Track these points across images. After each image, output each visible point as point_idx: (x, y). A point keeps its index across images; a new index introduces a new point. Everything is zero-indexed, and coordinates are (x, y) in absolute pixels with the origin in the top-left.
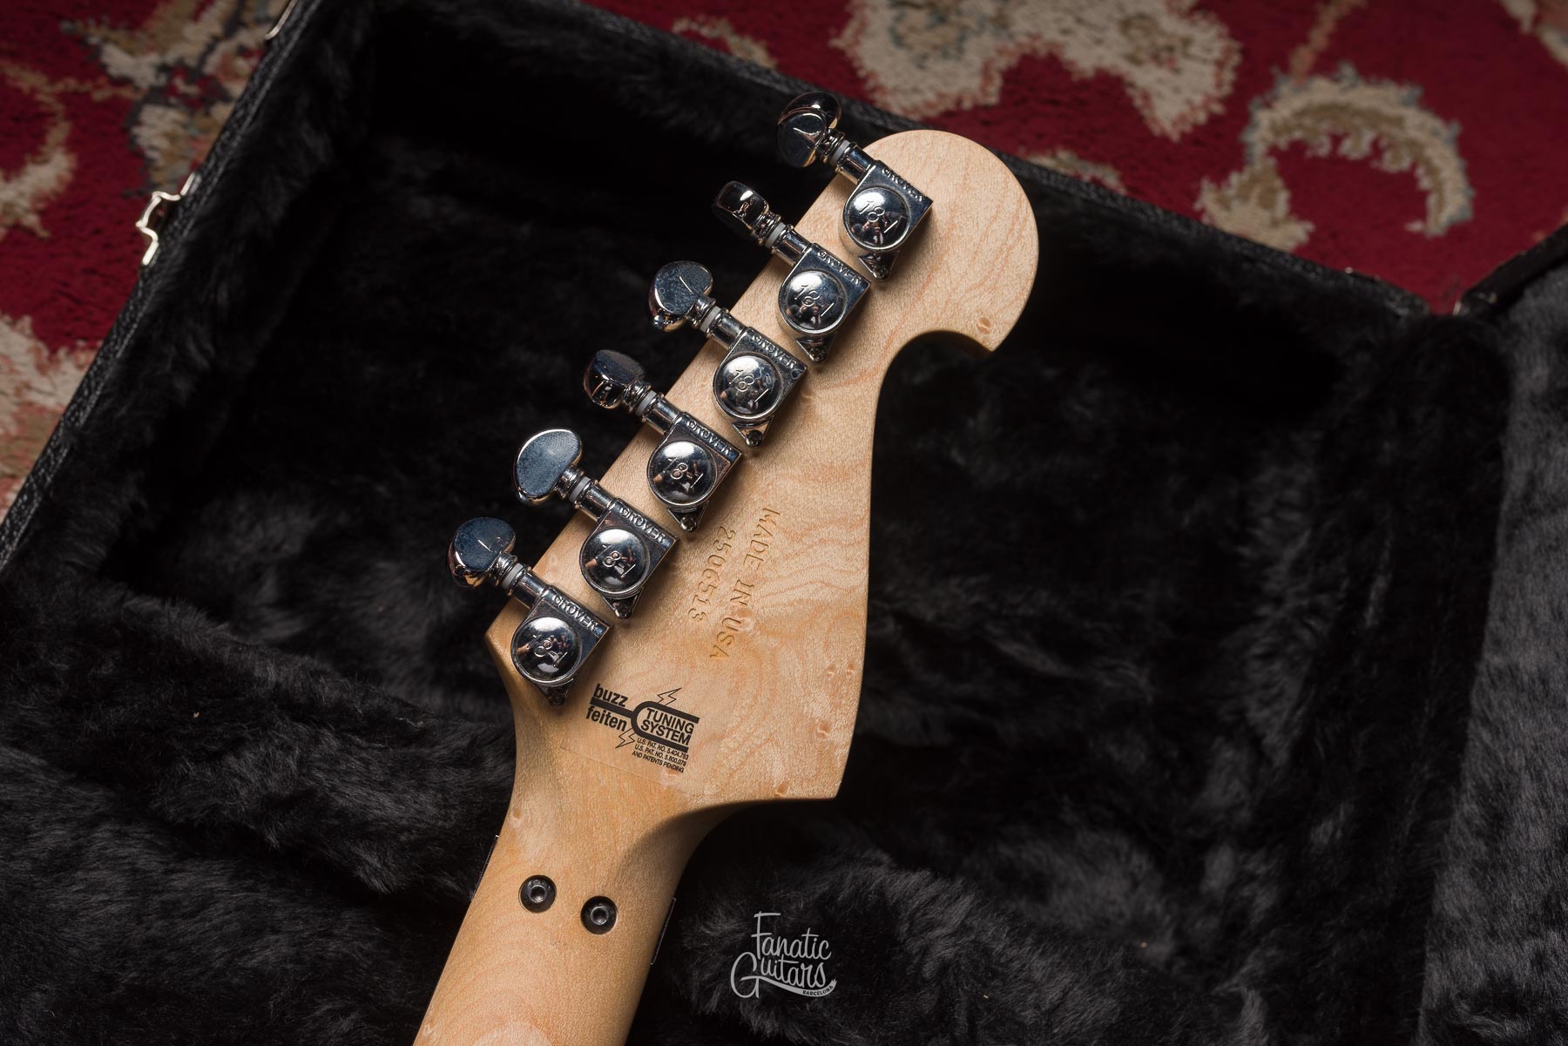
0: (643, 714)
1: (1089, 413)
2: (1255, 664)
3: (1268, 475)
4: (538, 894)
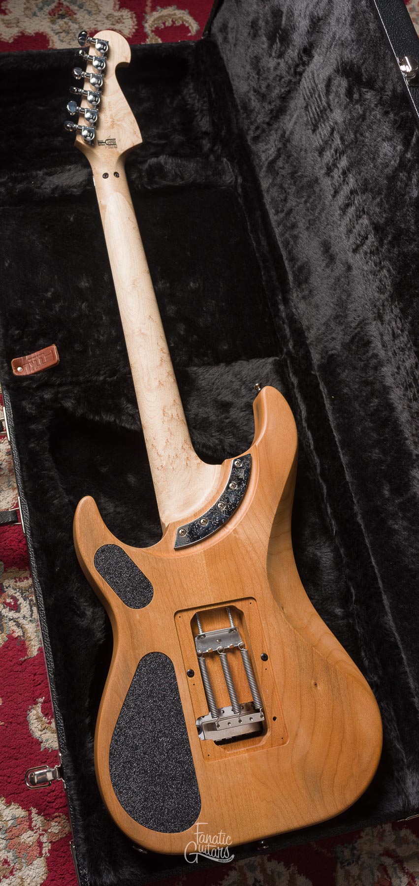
0: (107, 142)
4: (106, 176)
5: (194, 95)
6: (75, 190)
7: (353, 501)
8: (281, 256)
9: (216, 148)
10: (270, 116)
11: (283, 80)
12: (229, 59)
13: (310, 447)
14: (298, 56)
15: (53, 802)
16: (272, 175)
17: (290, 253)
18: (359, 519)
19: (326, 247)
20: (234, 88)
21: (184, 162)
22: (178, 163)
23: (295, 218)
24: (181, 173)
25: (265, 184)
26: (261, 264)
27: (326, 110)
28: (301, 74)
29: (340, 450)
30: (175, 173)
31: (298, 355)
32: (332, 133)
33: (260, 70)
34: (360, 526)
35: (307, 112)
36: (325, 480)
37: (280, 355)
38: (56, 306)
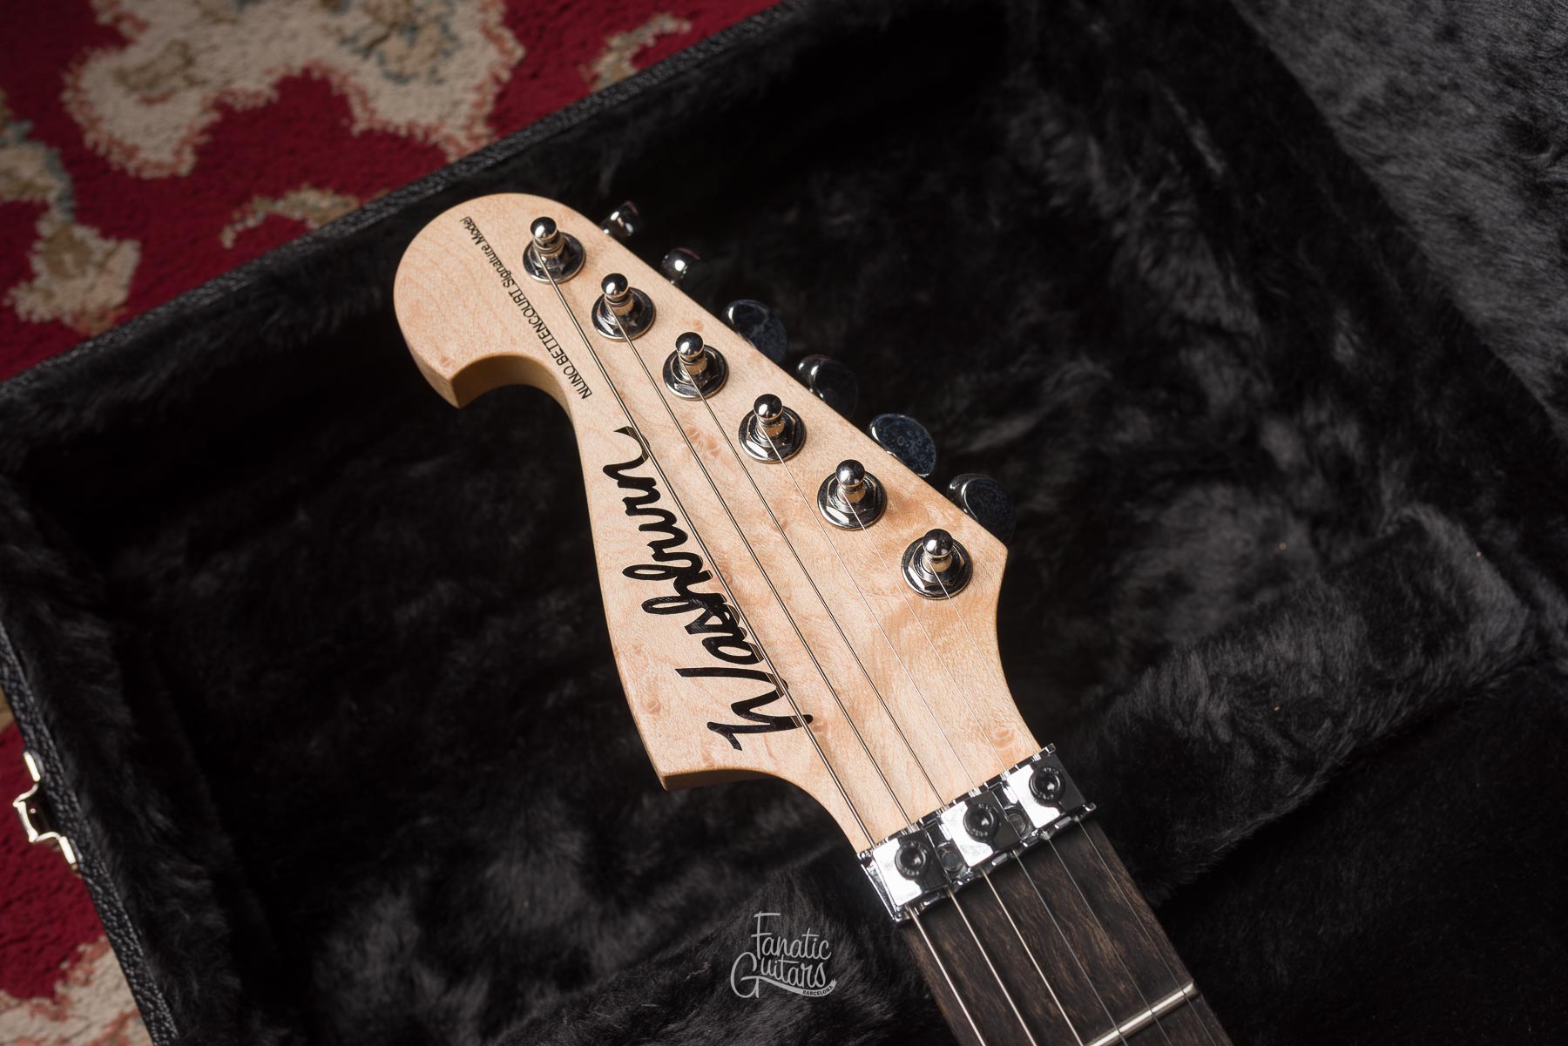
1: (848, 217)
2: (1155, 275)
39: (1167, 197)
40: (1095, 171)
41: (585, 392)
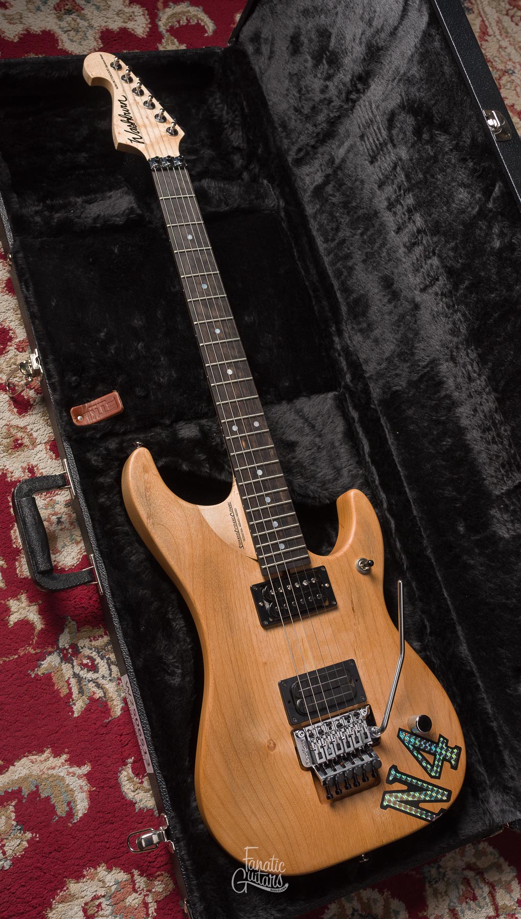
1: (169, 104)
2: (230, 136)
3: (210, 100)
5: (221, 105)
6: (118, 219)
7: (421, 535)
8: (332, 285)
9: (252, 166)
10: (316, 139)
11: (332, 104)
12: (263, 72)
13: (374, 482)
14: (352, 83)
15: (154, 862)
16: (319, 200)
17: (343, 283)
18: (429, 552)
19: (388, 283)
20: (270, 103)
21: (227, 186)
22: (221, 187)
23: (349, 249)
24: (225, 197)
25: (310, 210)
26: (311, 293)
27: (386, 144)
28: (354, 101)
29: (405, 484)
30: (219, 197)
31: (357, 389)
32: (395, 168)
33: (301, 89)
34: (429, 559)
35: (363, 142)
36: (393, 516)
37: (339, 390)
38: (111, 347)
39: (236, 116)
40: (224, 113)
41: (117, 88)
